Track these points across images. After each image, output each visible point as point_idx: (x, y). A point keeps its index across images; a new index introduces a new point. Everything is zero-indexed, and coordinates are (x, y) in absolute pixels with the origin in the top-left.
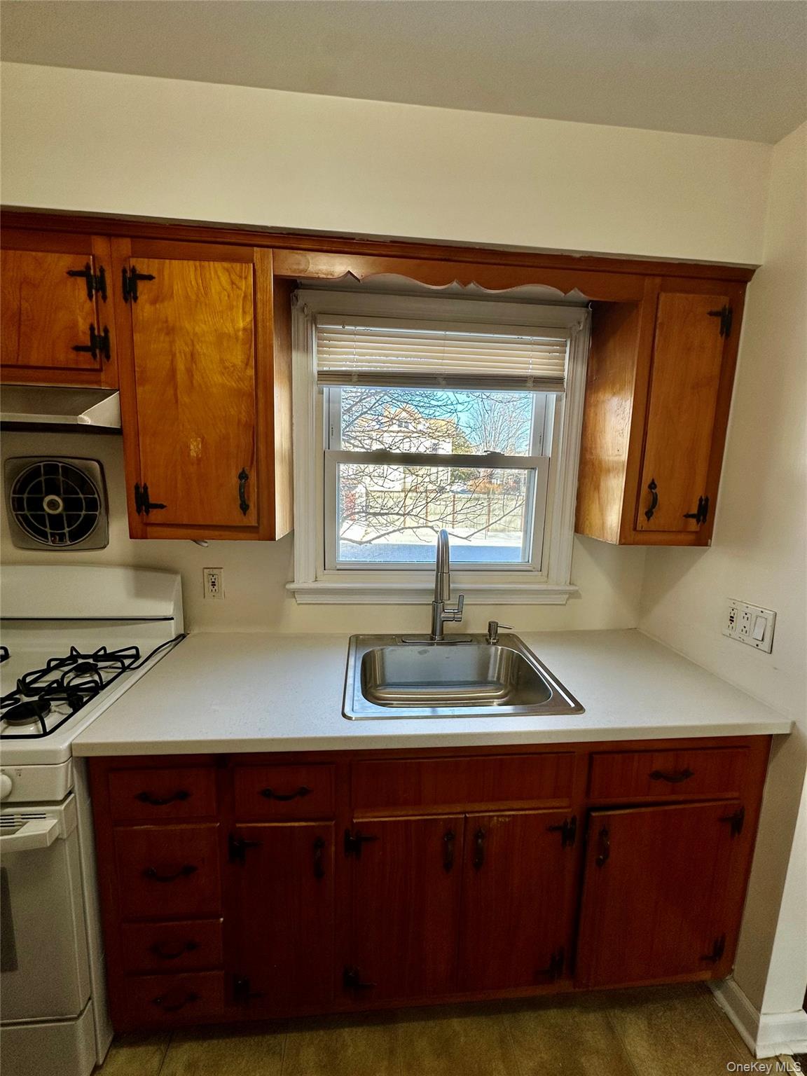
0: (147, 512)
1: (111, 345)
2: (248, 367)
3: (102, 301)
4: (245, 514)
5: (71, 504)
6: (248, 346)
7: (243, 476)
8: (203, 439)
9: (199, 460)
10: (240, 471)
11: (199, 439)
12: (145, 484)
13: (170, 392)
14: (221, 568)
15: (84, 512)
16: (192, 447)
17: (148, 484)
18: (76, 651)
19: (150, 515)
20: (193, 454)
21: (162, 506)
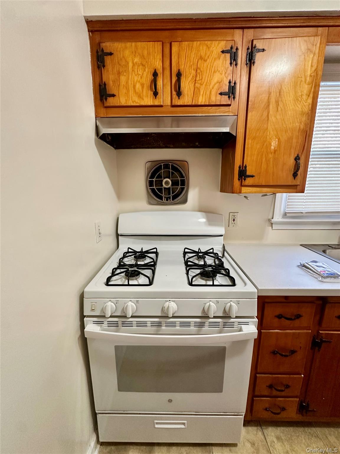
0: (245, 180)
1: (237, 90)
2: (309, 98)
3: (235, 67)
4: (295, 179)
5: (175, 183)
6: (311, 85)
7: (297, 159)
8: (279, 139)
9: (275, 151)
10: (296, 155)
11: (277, 139)
12: (246, 165)
13: (265, 114)
14: (238, 212)
15: (180, 186)
16: (272, 144)
17: (247, 165)
18: (200, 250)
19: (246, 180)
20: (272, 148)
21: (252, 176)
